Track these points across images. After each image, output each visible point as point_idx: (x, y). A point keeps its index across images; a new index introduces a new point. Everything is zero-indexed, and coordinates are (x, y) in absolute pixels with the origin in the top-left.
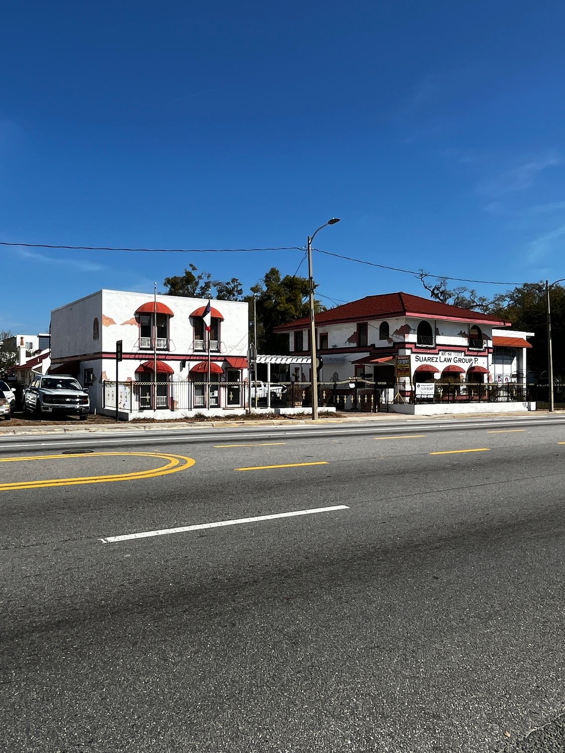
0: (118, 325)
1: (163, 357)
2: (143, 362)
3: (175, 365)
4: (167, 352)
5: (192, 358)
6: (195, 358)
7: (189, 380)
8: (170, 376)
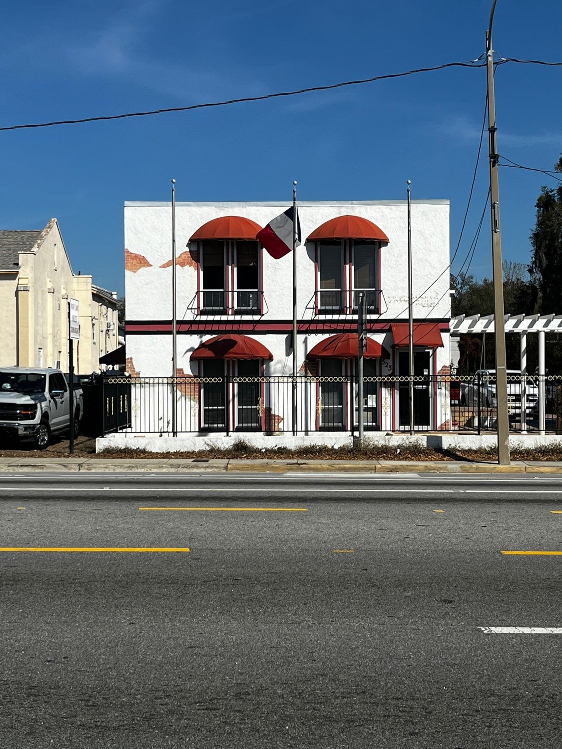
0: (155, 269)
1: (250, 327)
2: (207, 338)
3: (274, 343)
4: (257, 318)
5: (313, 327)
6: (320, 327)
7: (306, 373)
8: (264, 366)
